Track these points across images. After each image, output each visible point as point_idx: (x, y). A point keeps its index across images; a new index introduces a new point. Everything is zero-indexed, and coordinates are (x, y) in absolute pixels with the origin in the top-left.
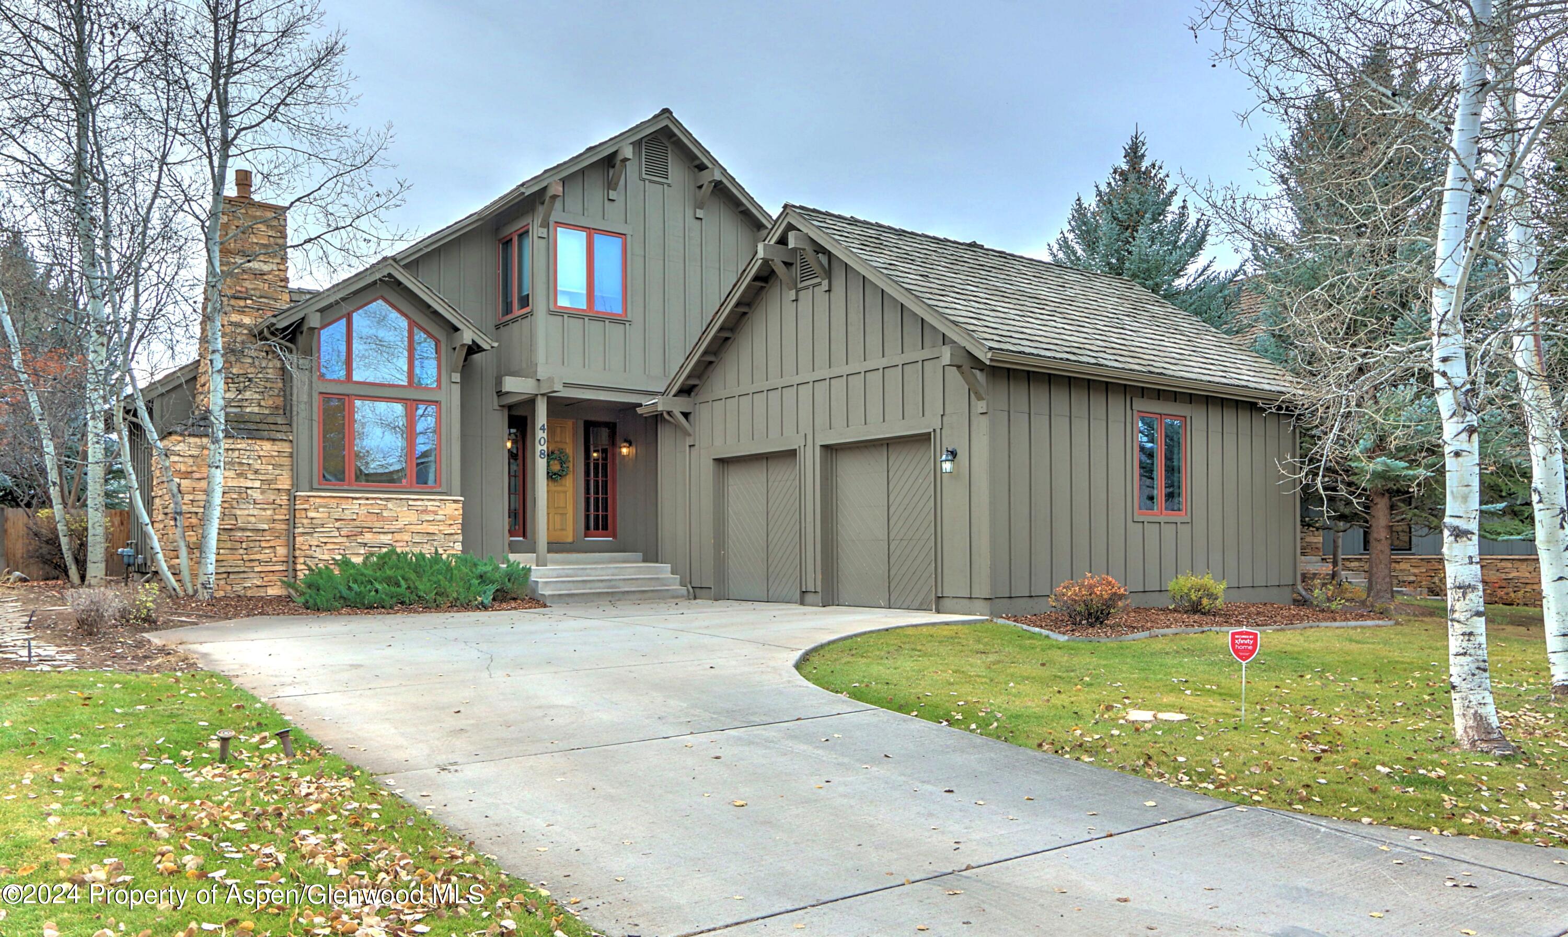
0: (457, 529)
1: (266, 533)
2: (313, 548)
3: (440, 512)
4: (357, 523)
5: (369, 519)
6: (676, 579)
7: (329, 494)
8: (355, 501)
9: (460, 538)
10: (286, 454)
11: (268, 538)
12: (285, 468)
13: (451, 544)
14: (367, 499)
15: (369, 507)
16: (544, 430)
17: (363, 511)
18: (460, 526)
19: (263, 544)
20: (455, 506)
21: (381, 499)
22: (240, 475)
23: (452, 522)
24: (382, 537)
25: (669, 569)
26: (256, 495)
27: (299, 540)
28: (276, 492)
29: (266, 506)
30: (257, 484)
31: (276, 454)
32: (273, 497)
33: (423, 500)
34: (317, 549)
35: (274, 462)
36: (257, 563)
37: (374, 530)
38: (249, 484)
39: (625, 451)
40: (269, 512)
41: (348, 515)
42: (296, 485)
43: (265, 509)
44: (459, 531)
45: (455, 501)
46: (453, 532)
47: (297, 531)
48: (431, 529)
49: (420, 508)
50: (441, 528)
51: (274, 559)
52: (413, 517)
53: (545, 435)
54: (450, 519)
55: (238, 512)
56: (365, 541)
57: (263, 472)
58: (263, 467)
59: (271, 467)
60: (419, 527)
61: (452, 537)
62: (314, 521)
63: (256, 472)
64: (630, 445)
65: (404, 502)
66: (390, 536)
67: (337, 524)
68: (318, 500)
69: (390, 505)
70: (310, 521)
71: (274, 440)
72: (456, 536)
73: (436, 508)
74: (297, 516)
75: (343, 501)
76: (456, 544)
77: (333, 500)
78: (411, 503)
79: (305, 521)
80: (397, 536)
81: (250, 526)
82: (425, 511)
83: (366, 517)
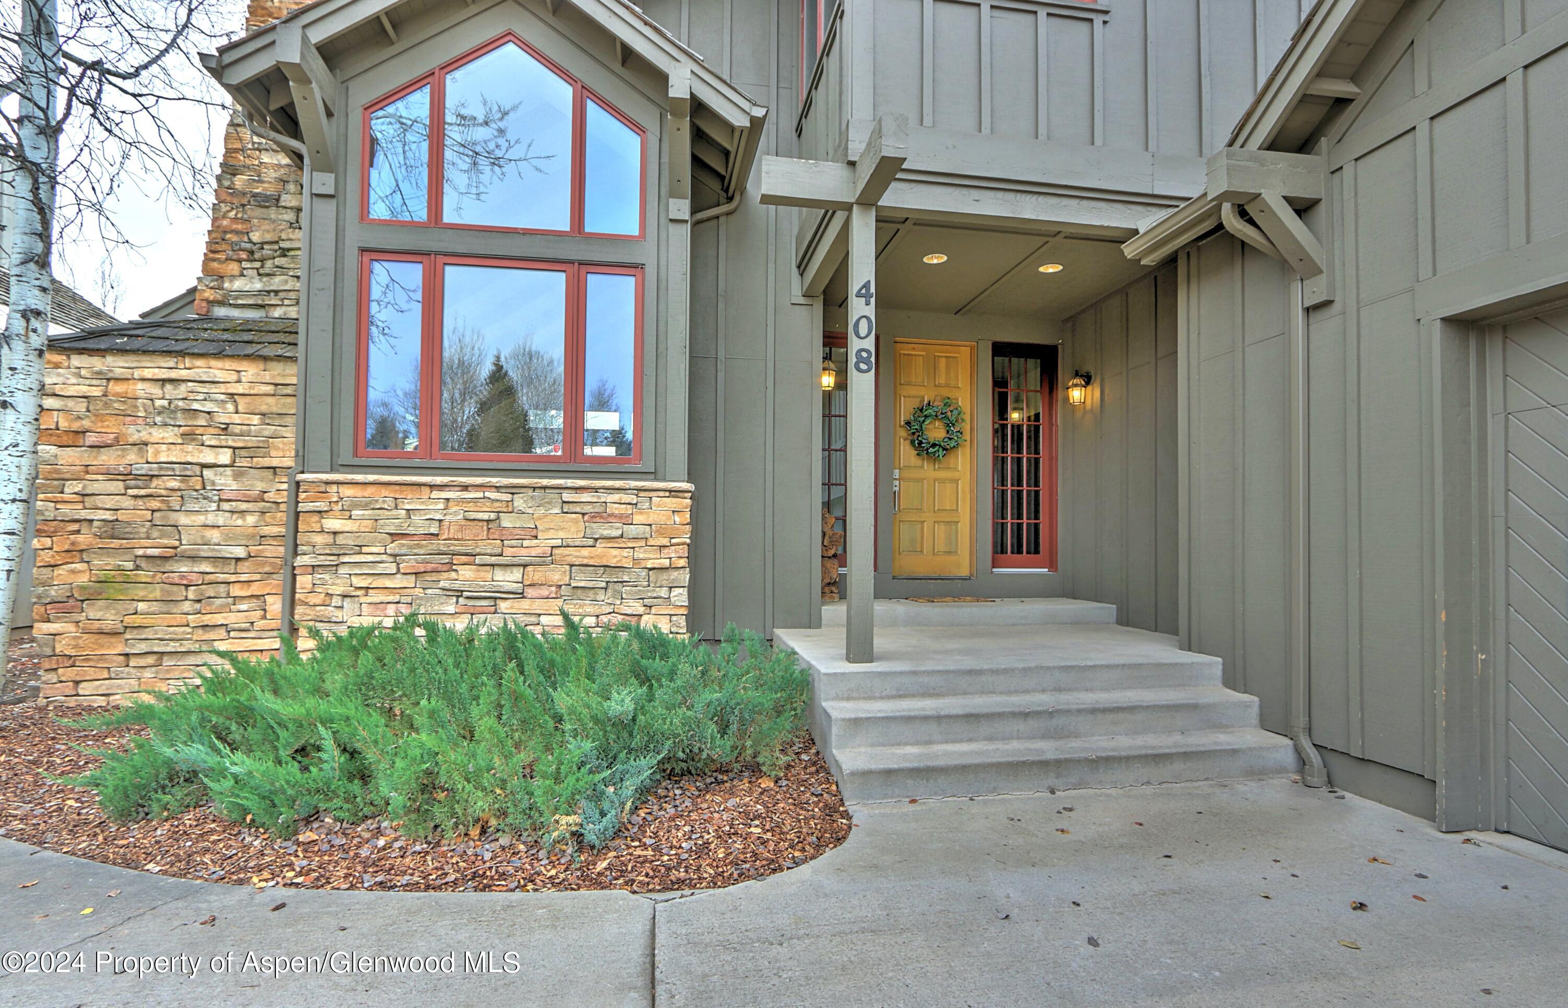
0: (678, 556)
1: (243, 567)
2: (336, 601)
3: (637, 519)
4: (435, 545)
5: (468, 534)
6: (1247, 706)
7: (371, 478)
8: (435, 494)
9: (685, 576)
10: (289, 390)
11: (244, 578)
12: (289, 420)
13: (664, 592)
14: (465, 488)
15: (471, 507)
16: (867, 296)
17: (456, 515)
18: (684, 551)
19: (236, 591)
20: (672, 503)
21: (498, 488)
22: (189, 437)
23: (665, 541)
24: (499, 575)
25: (1218, 671)
26: (225, 481)
27: (304, 581)
28: (269, 473)
29: (244, 506)
30: (225, 457)
31: (270, 389)
32: (260, 486)
33: (596, 490)
34: (347, 603)
35: (264, 408)
36: (222, 633)
37: (478, 560)
38: (208, 457)
39: (1076, 395)
40: (251, 520)
41: (419, 524)
42: (303, 462)
43: (243, 512)
44: (682, 562)
45: (673, 493)
46: (666, 563)
47: (300, 561)
48: (614, 556)
49: (587, 509)
50: (639, 554)
51: (260, 624)
52: (572, 529)
53: (870, 311)
54: (660, 533)
55: (183, 519)
56: (457, 585)
57: (237, 429)
58: (237, 419)
59: (256, 419)
60: (585, 552)
61: (664, 576)
62: (340, 539)
63: (225, 429)
64: (1088, 380)
65: (552, 495)
66: (517, 574)
67: (392, 548)
68: (347, 491)
69: (519, 502)
70: (329, 539)
71: (265, 359)
72: (674, 574)
73: (629, 510)
74: (301, 527)
75: (409, 493)
76: (676, 592)
77: (384, 492)
78: (567, 496)
79: (319, 539)
80: (534, 574)
81: (205, 551)
82: (602, 516)
83: (462, 528)
